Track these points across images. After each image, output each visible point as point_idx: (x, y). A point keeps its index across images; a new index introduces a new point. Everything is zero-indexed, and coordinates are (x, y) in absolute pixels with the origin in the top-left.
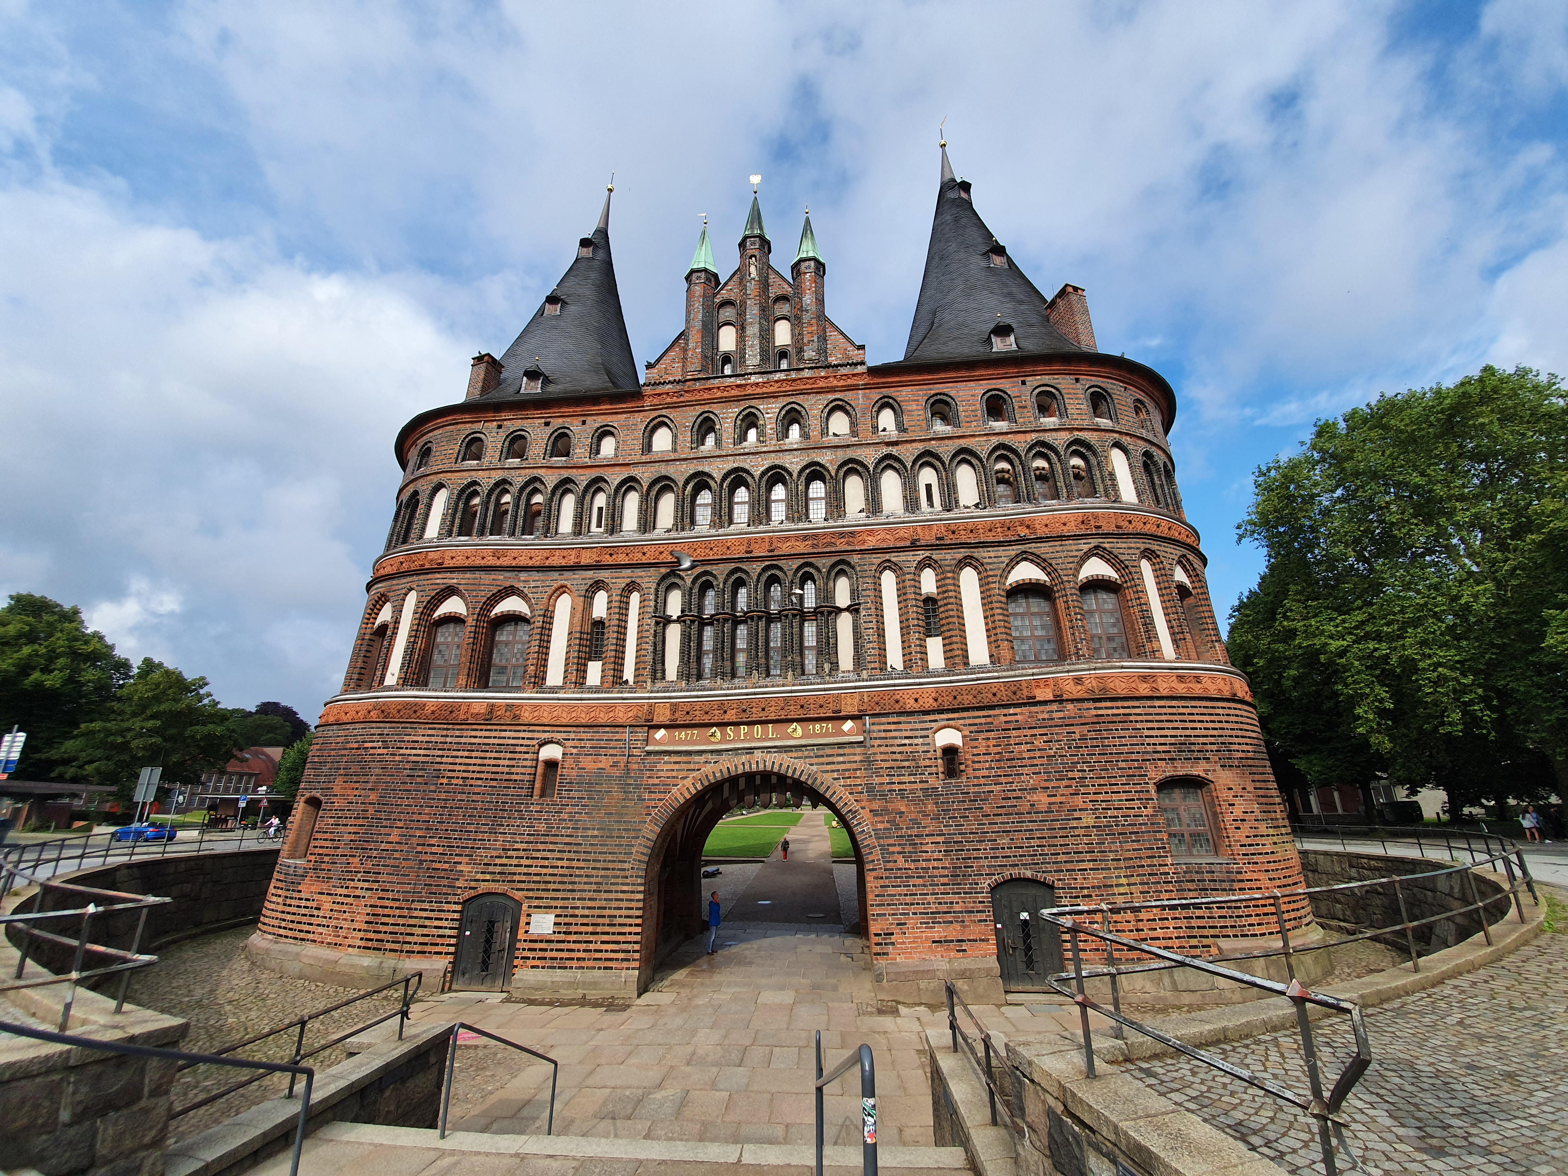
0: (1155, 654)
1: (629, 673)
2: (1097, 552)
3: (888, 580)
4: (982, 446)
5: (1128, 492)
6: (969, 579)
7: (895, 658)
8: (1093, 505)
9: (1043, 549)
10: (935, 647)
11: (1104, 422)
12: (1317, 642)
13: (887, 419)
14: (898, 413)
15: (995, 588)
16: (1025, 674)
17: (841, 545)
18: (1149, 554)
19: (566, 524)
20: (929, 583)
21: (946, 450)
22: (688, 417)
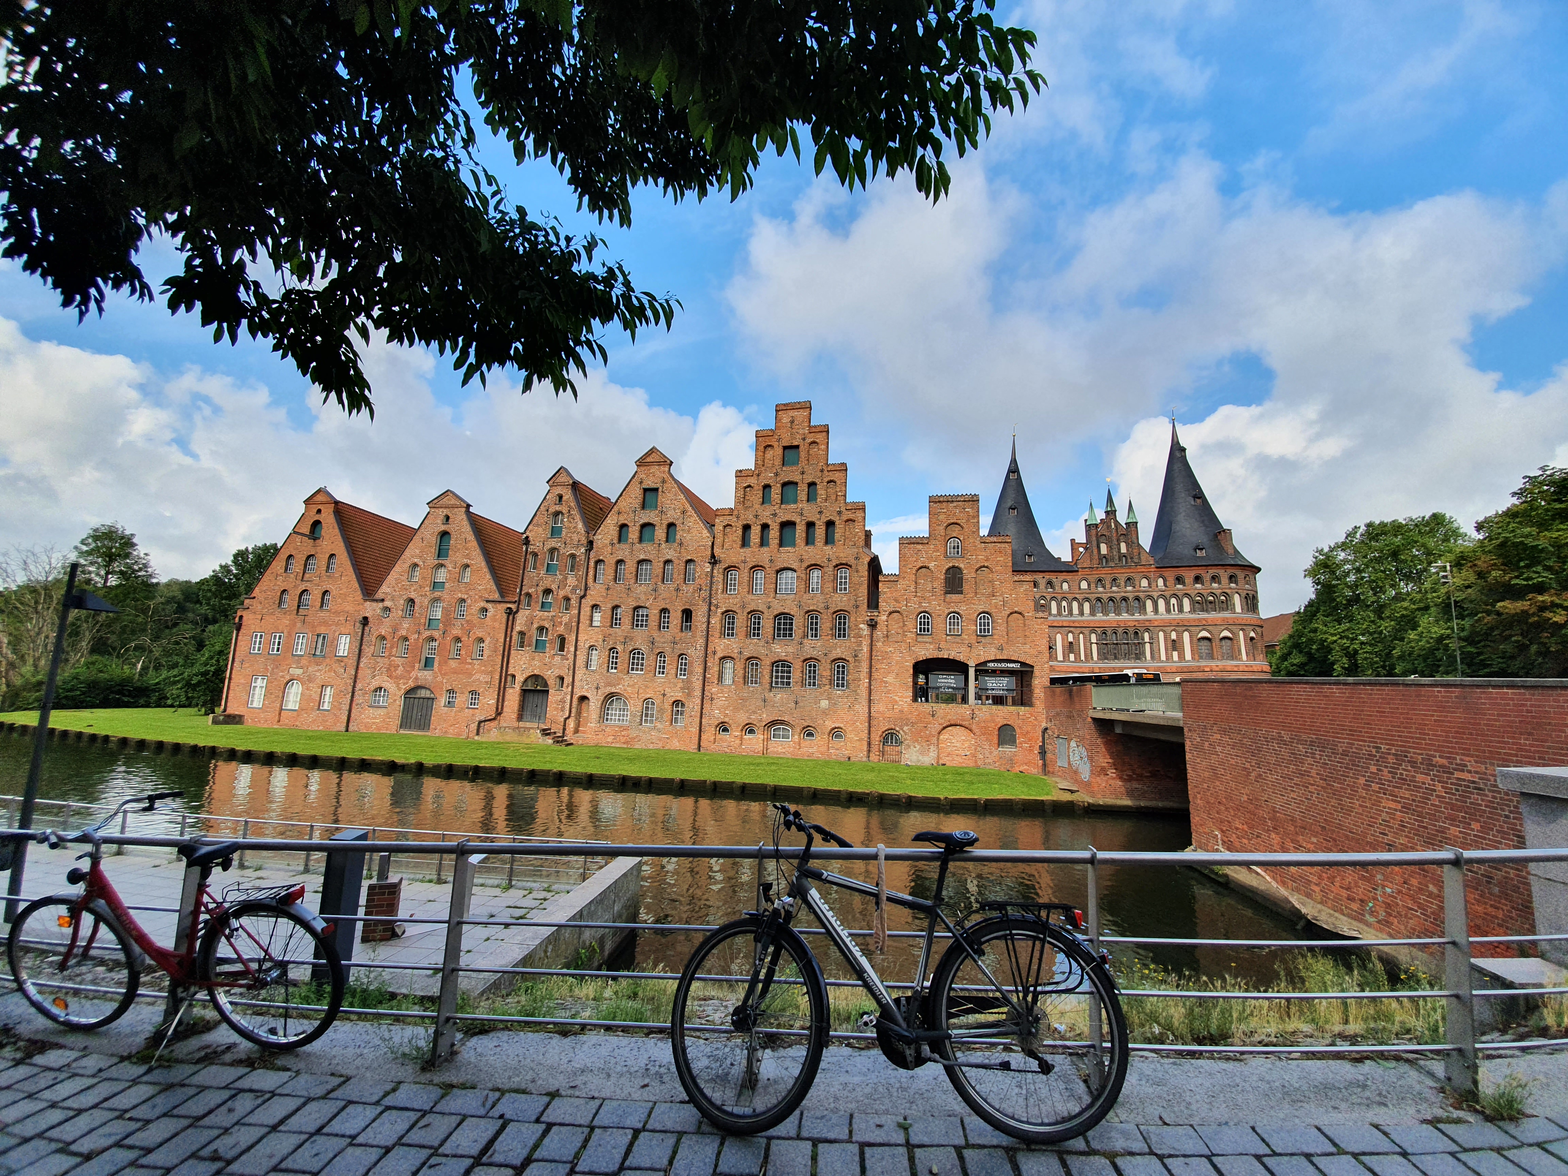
0: (1240, 659)
1: (1083, 658)
2: (1226, 629)
3: (1161, 634)
4: (1193, 593)
5: (1238, 609)
6: (1186, 635)
7: (1163, 658)
8: (1226, 615)
9: (1210, 628)
10: (1175, 654)
11: (1233, 585)
12: (1325, 636)
13: (1160, 582)
14: (1165, 581)
15: (1195, 639)
16: (1203, 663)
17: (1147, 624)
18: (1242, 630)
19: (1054, 611)
20: (1174, 636)
21: (1180, 594)
22: (1093, 578)
